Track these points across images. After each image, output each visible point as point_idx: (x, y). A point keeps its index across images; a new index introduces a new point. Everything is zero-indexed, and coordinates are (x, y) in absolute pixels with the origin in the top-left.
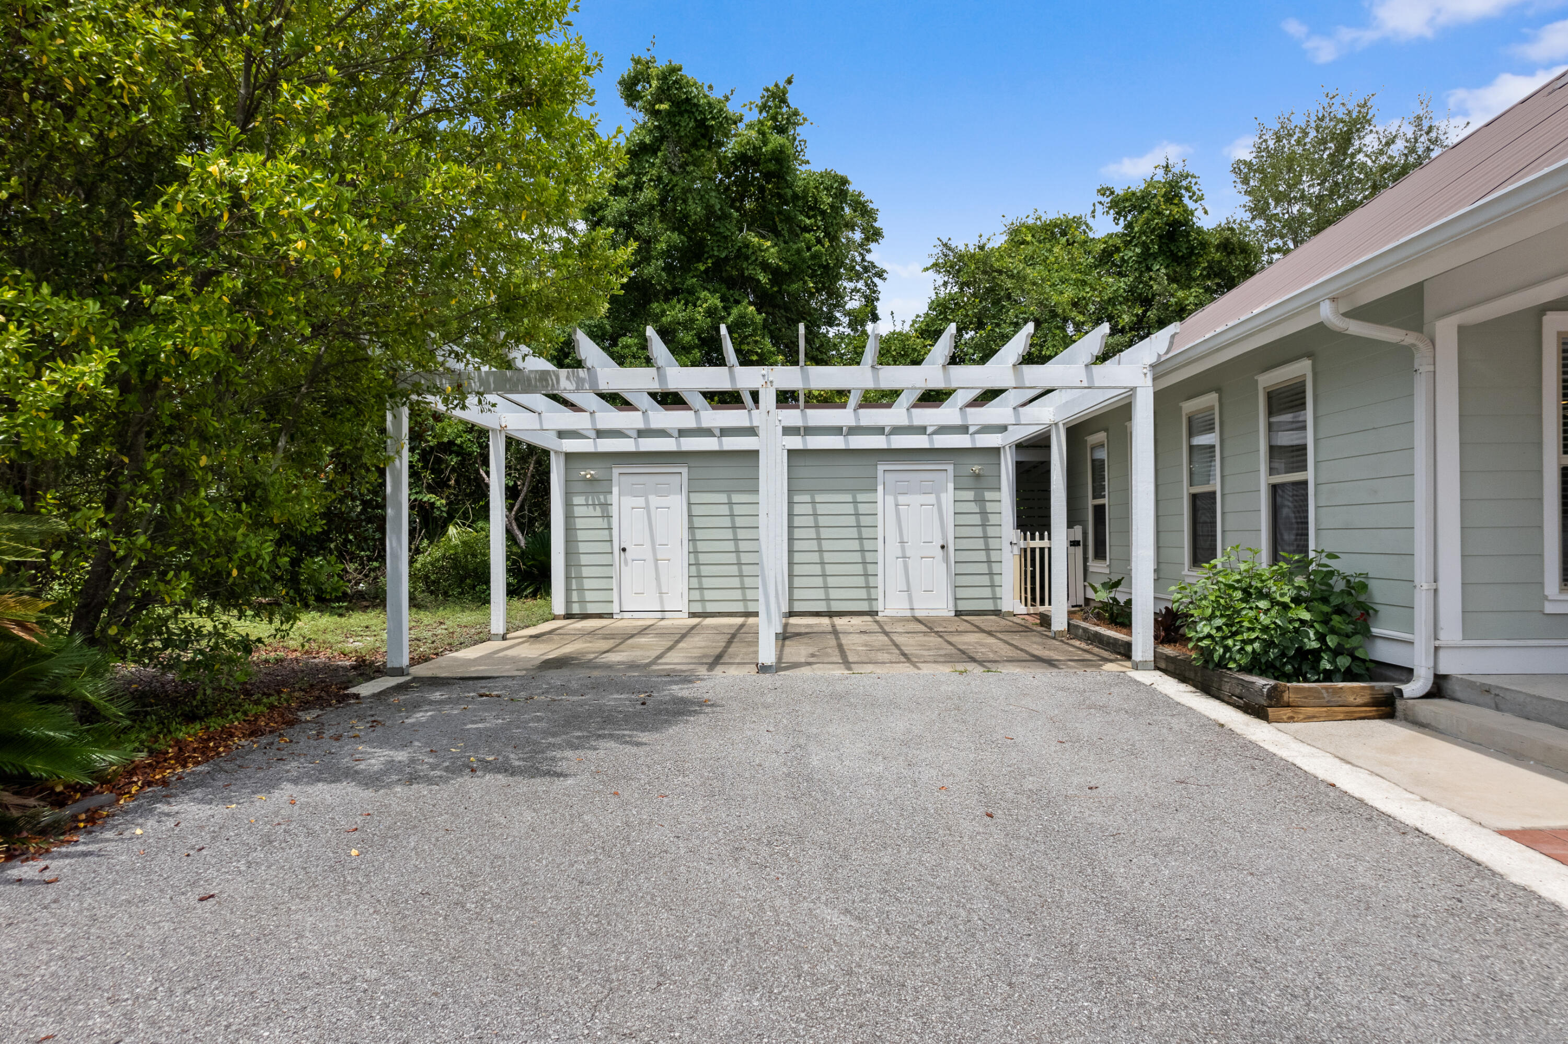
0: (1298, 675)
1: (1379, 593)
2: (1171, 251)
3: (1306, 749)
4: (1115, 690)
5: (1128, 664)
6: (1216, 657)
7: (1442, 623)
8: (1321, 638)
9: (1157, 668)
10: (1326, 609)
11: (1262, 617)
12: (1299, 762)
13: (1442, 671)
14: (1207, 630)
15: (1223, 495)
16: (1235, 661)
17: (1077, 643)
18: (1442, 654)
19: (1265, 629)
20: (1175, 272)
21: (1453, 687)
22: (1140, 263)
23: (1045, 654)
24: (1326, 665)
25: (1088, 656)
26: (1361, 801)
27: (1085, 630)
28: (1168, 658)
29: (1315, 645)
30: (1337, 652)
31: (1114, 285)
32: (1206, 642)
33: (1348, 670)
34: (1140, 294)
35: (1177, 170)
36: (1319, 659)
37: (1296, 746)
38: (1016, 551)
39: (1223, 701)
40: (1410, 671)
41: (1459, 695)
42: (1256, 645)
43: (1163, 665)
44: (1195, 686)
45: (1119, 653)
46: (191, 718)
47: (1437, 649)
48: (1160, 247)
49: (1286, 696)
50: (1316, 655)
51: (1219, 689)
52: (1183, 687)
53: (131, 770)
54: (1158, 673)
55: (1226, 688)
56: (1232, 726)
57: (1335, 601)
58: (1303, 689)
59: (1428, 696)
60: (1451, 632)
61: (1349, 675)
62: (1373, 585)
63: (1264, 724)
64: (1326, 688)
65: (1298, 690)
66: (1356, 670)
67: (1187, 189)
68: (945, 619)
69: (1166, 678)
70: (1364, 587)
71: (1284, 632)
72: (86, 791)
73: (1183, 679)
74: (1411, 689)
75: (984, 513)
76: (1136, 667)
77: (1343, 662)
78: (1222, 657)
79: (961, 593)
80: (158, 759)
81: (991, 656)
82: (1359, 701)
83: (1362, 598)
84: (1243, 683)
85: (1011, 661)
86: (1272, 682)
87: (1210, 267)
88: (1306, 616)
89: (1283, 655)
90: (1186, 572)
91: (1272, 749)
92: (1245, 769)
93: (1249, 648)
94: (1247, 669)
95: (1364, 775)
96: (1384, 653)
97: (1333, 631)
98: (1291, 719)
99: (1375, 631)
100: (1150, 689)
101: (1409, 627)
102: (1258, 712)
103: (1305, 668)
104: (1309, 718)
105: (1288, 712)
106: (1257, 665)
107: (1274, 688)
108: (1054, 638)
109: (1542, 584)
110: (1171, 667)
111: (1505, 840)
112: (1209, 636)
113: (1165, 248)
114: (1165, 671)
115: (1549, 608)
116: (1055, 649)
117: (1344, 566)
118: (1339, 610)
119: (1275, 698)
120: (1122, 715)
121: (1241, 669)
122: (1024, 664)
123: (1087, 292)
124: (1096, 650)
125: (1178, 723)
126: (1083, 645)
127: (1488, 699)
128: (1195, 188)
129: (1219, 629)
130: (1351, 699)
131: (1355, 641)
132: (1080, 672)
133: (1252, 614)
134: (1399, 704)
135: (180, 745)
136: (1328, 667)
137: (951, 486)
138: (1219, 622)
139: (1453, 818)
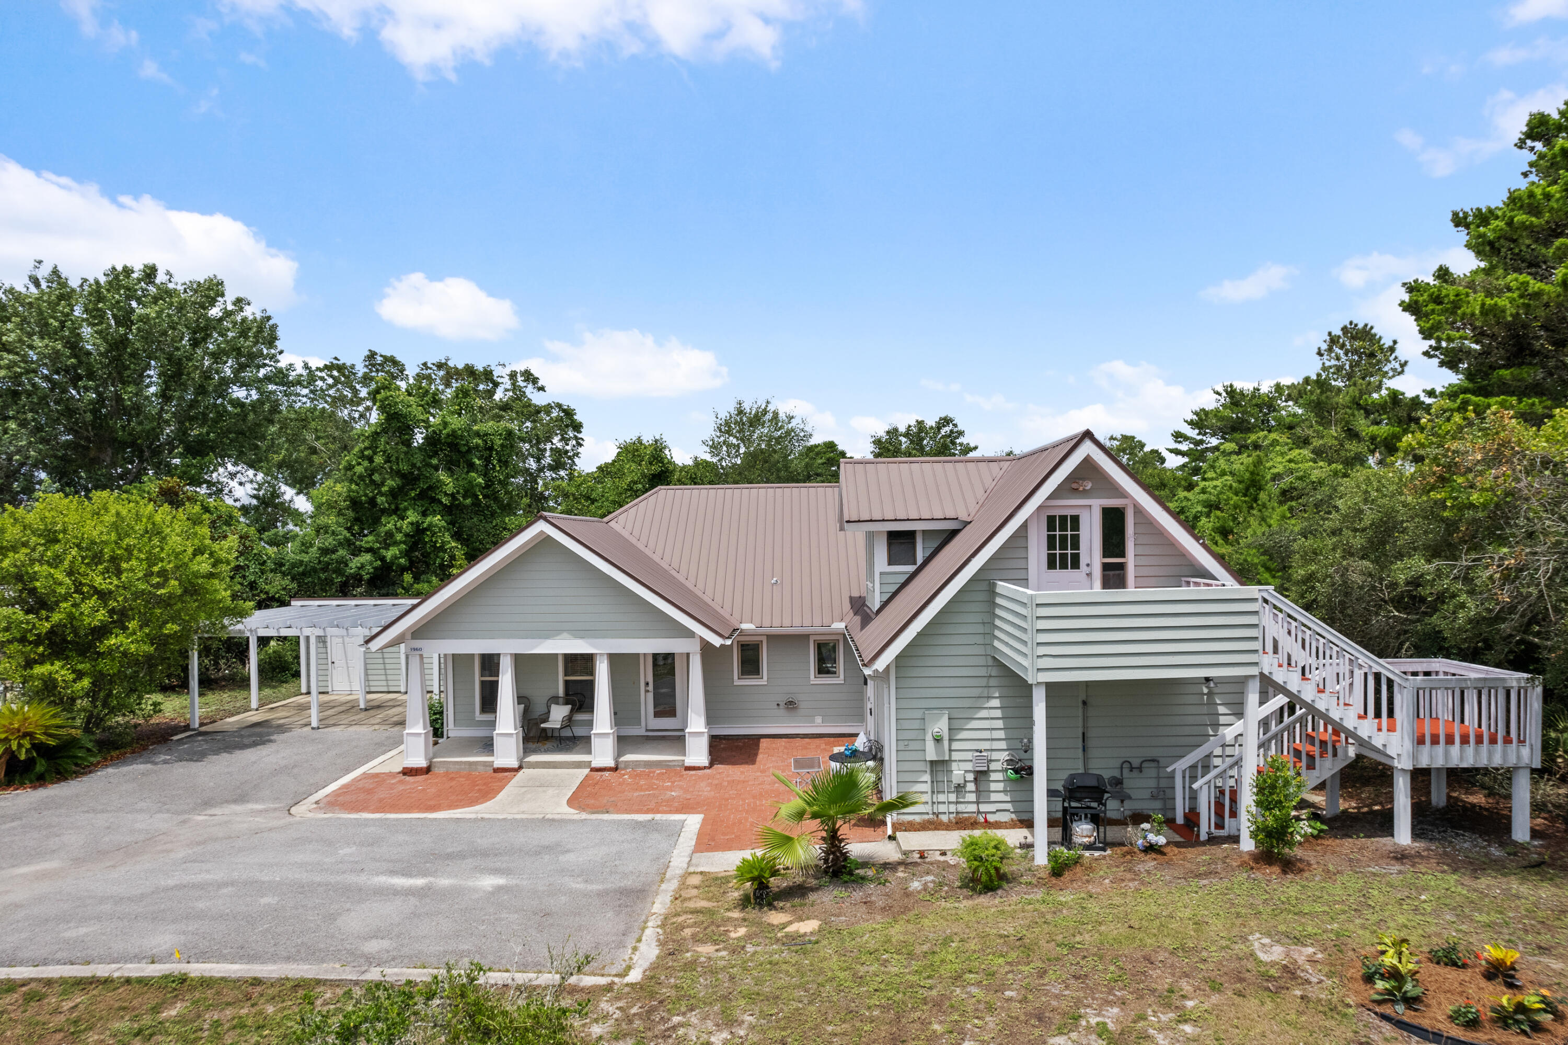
7: (449, 723)
18: (449, 731)
46: (117, 749)
53: (99, 763)
72: (89, 767)
80: (106, 759)
109: (475, 712)
115: (477, 719)
135: (112, 757)
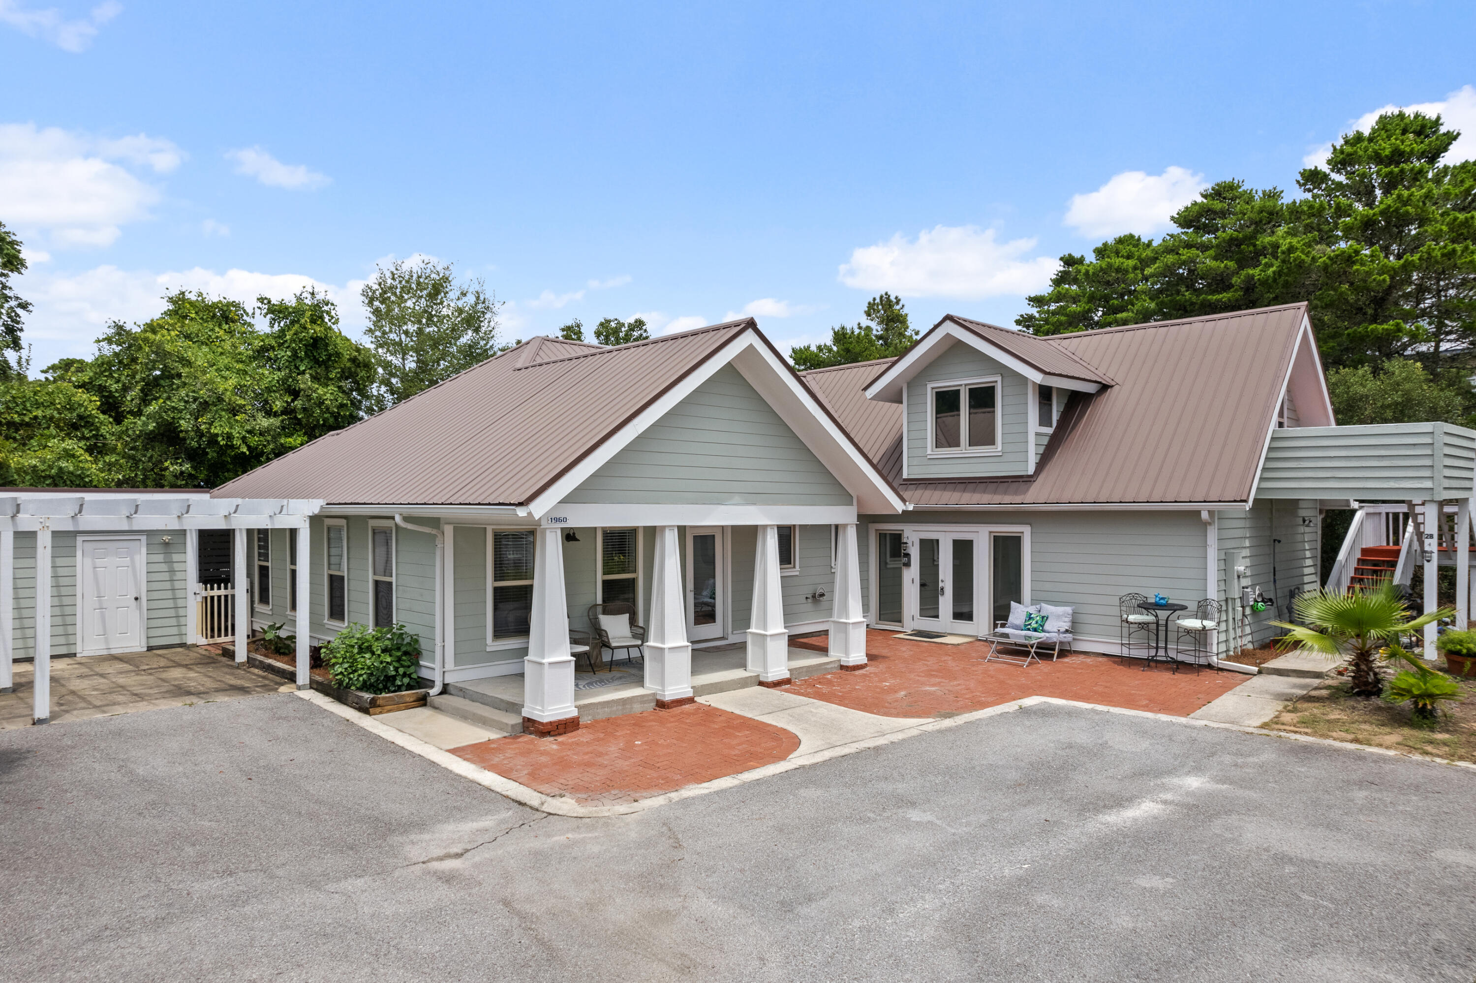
0: (386, 689)
1: (424, 644)
2: (314, 357)
3: (385, 727)
4: (290, 705)
5: (293, 686)
6: (345, 684)
7: (446, 661)
8: (396, 669)
9: (311, 688)
10: (399, 654)
11: (368, 661)
12: (381, 735)
13: (446, 682)
14: (340, 670)
15: (348, 579)
16: (354, 685)
17: (256, 671)
18: (446, 674)
19: (369, 668)
20: (317, 373)
21: (451, 689)
22: (290, 362)
23: (238, 682)
24: (398, 683)
25: (267, 682)
26: (403, 748)
27: (261, 662)
28: (317, 683)
29: (393, 673)
30: (405, 675)
31: (270, 376)
32: (339, 677)
33: (408, 684)
34: (290, 386)
35: (320, 297)
36: (395, 680)
37: (381, 726)
38: (199, 599)
39: (348, 705)
40: (434, 682)
41: (452, 692)
42: (365, 676)
43: (315, 686)
44: (333, 698)
45: (286, 678)
47: (444, 672)
48: (305, 353)
49: (378, 703)
50: (394, 678)
51: (346, 700)
52: (328, 699)
54: (313, 691)
55: (350, 699)
56: (353, 720)
57: (404, 649)
58: (386, 698)
59: (441, 693)
60: (450, 664)
61: (409, 687)
62: (421, 640)
63: (368, 716)
64: (397, 696)
65: (384, 698)
66: (412, 684)
67: (328, 313)
68: (140, 655)
69: (317, 693)
70: (417, 641)
71: (378, 669)
73: (327, 694)
74: (433, 692)
75: (172, 571)
76: (299, 688)
77: (406, 680)
78: (348, 684)
79: (153, 633)
81: (202, 689)
82: (412, 700)
83: (417, 646)
84: (358, 697)
85: (217, 690)
86: (372, 696)
87: (343, 371)
88: (389, 659)
89: (378, 680)
90: (326, 621)
91: (370, 729)
92: (358, 741)
93: (361, 679)
94: (360, 689)
95: (407, 736)
96: (425, 674)
97: (403, 666)
98: (381, 713)
99: (421, 663)
100: (309, 703)
101: (433, 662)
102: (365, 709)
103: (389, 684)
104: (389, 711)
105: (379, 709)
106: (365, 687)
107: (373, 699)
108: (238, 668)
109: (485, 639)
110: (320, 688)
111: (448, 754)
112: (341, 673)
113: (310, 354)
114: (316, 690)
115: (488, 649)
116: (243, 678)
117: (409, 629)
118: (406, 653)
119: (373, 703)
120: (297, 721)
121: (358, 689)
122: (228, 692)
123: (248, 381)
124: (270, 676)
125: (327, 722)
126: (261, 673)
127: (461, 693)
128: (333, 313)
129: (346, 669)
130: (408, 699)
131: (412, 669)
132: (266, 695)
133: (363, 660)
134: (429, 699)
136: (399, 683)
137: (144, 550)
138: (346, 665)
139: (433, 749)
